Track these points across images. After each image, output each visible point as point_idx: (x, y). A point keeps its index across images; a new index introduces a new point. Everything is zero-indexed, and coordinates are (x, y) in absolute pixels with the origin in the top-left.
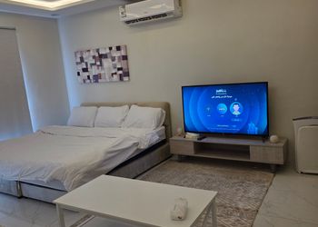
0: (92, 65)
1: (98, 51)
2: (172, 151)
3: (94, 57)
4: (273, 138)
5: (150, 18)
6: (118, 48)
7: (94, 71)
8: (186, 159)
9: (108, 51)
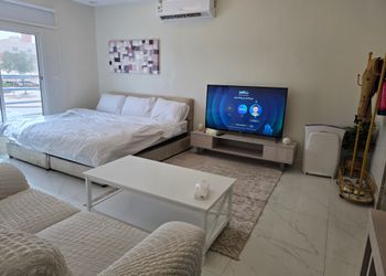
0: (124, 55)
1: (131, 42)
2: (192, 144)
3: (127, 48)
4: (285, 140)
5: (184, 16)
6: (151, 42)
7: (125, 62)
8: (205, 152)
9: (141, 43)
